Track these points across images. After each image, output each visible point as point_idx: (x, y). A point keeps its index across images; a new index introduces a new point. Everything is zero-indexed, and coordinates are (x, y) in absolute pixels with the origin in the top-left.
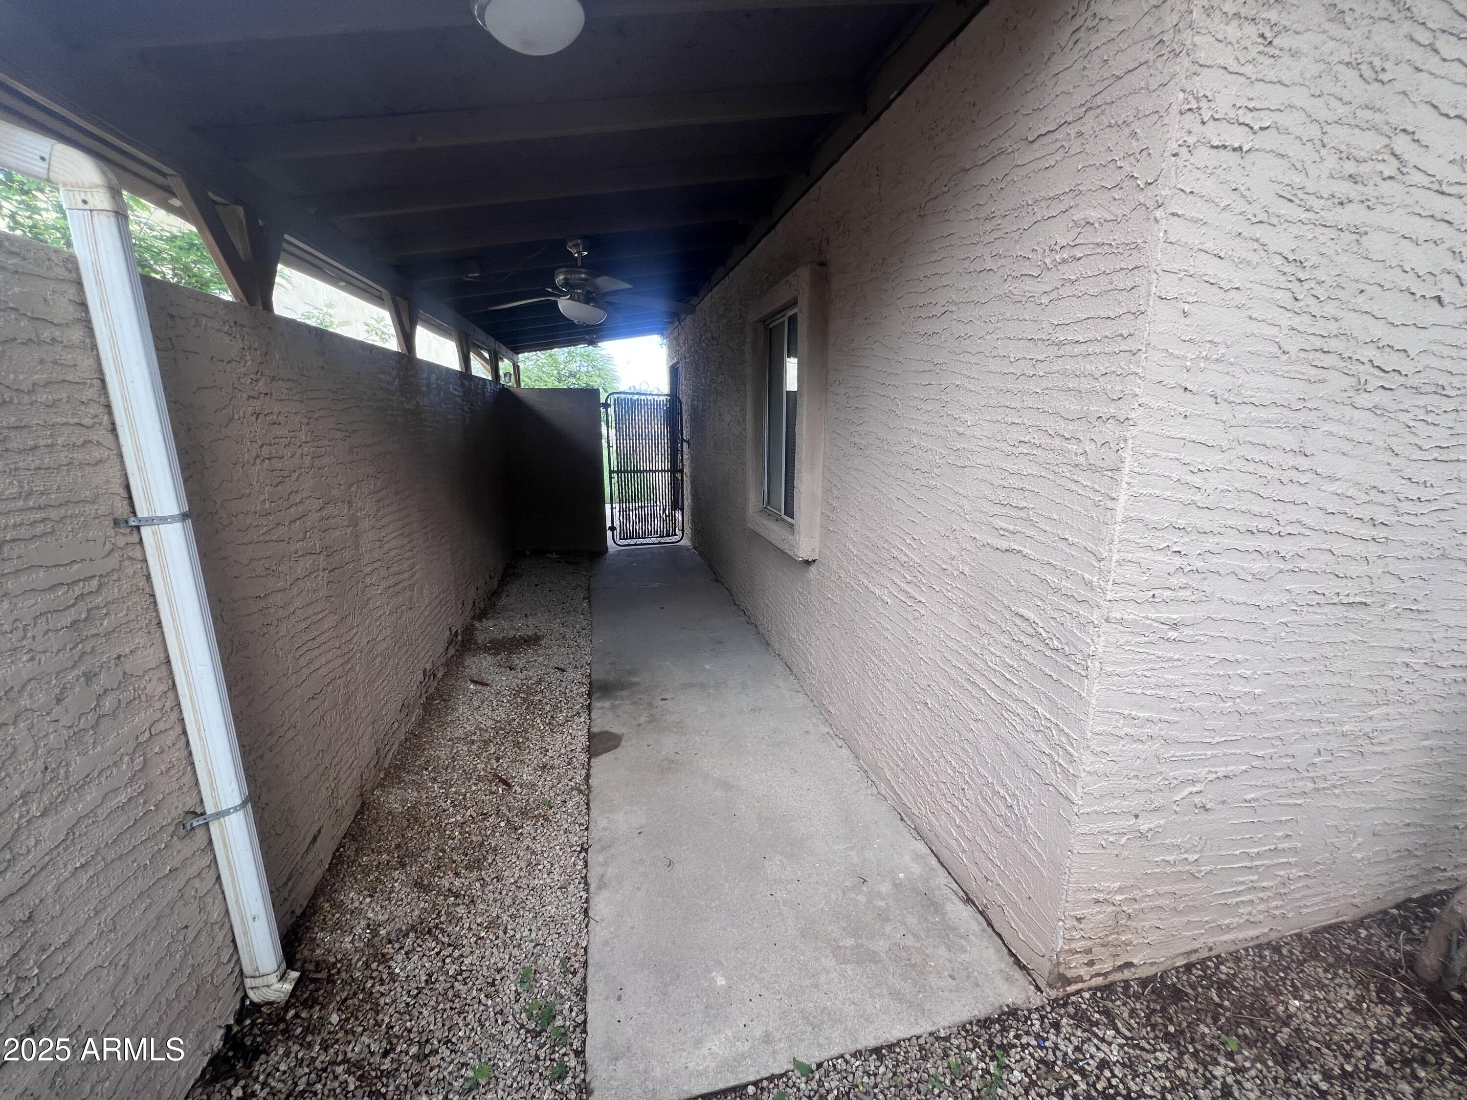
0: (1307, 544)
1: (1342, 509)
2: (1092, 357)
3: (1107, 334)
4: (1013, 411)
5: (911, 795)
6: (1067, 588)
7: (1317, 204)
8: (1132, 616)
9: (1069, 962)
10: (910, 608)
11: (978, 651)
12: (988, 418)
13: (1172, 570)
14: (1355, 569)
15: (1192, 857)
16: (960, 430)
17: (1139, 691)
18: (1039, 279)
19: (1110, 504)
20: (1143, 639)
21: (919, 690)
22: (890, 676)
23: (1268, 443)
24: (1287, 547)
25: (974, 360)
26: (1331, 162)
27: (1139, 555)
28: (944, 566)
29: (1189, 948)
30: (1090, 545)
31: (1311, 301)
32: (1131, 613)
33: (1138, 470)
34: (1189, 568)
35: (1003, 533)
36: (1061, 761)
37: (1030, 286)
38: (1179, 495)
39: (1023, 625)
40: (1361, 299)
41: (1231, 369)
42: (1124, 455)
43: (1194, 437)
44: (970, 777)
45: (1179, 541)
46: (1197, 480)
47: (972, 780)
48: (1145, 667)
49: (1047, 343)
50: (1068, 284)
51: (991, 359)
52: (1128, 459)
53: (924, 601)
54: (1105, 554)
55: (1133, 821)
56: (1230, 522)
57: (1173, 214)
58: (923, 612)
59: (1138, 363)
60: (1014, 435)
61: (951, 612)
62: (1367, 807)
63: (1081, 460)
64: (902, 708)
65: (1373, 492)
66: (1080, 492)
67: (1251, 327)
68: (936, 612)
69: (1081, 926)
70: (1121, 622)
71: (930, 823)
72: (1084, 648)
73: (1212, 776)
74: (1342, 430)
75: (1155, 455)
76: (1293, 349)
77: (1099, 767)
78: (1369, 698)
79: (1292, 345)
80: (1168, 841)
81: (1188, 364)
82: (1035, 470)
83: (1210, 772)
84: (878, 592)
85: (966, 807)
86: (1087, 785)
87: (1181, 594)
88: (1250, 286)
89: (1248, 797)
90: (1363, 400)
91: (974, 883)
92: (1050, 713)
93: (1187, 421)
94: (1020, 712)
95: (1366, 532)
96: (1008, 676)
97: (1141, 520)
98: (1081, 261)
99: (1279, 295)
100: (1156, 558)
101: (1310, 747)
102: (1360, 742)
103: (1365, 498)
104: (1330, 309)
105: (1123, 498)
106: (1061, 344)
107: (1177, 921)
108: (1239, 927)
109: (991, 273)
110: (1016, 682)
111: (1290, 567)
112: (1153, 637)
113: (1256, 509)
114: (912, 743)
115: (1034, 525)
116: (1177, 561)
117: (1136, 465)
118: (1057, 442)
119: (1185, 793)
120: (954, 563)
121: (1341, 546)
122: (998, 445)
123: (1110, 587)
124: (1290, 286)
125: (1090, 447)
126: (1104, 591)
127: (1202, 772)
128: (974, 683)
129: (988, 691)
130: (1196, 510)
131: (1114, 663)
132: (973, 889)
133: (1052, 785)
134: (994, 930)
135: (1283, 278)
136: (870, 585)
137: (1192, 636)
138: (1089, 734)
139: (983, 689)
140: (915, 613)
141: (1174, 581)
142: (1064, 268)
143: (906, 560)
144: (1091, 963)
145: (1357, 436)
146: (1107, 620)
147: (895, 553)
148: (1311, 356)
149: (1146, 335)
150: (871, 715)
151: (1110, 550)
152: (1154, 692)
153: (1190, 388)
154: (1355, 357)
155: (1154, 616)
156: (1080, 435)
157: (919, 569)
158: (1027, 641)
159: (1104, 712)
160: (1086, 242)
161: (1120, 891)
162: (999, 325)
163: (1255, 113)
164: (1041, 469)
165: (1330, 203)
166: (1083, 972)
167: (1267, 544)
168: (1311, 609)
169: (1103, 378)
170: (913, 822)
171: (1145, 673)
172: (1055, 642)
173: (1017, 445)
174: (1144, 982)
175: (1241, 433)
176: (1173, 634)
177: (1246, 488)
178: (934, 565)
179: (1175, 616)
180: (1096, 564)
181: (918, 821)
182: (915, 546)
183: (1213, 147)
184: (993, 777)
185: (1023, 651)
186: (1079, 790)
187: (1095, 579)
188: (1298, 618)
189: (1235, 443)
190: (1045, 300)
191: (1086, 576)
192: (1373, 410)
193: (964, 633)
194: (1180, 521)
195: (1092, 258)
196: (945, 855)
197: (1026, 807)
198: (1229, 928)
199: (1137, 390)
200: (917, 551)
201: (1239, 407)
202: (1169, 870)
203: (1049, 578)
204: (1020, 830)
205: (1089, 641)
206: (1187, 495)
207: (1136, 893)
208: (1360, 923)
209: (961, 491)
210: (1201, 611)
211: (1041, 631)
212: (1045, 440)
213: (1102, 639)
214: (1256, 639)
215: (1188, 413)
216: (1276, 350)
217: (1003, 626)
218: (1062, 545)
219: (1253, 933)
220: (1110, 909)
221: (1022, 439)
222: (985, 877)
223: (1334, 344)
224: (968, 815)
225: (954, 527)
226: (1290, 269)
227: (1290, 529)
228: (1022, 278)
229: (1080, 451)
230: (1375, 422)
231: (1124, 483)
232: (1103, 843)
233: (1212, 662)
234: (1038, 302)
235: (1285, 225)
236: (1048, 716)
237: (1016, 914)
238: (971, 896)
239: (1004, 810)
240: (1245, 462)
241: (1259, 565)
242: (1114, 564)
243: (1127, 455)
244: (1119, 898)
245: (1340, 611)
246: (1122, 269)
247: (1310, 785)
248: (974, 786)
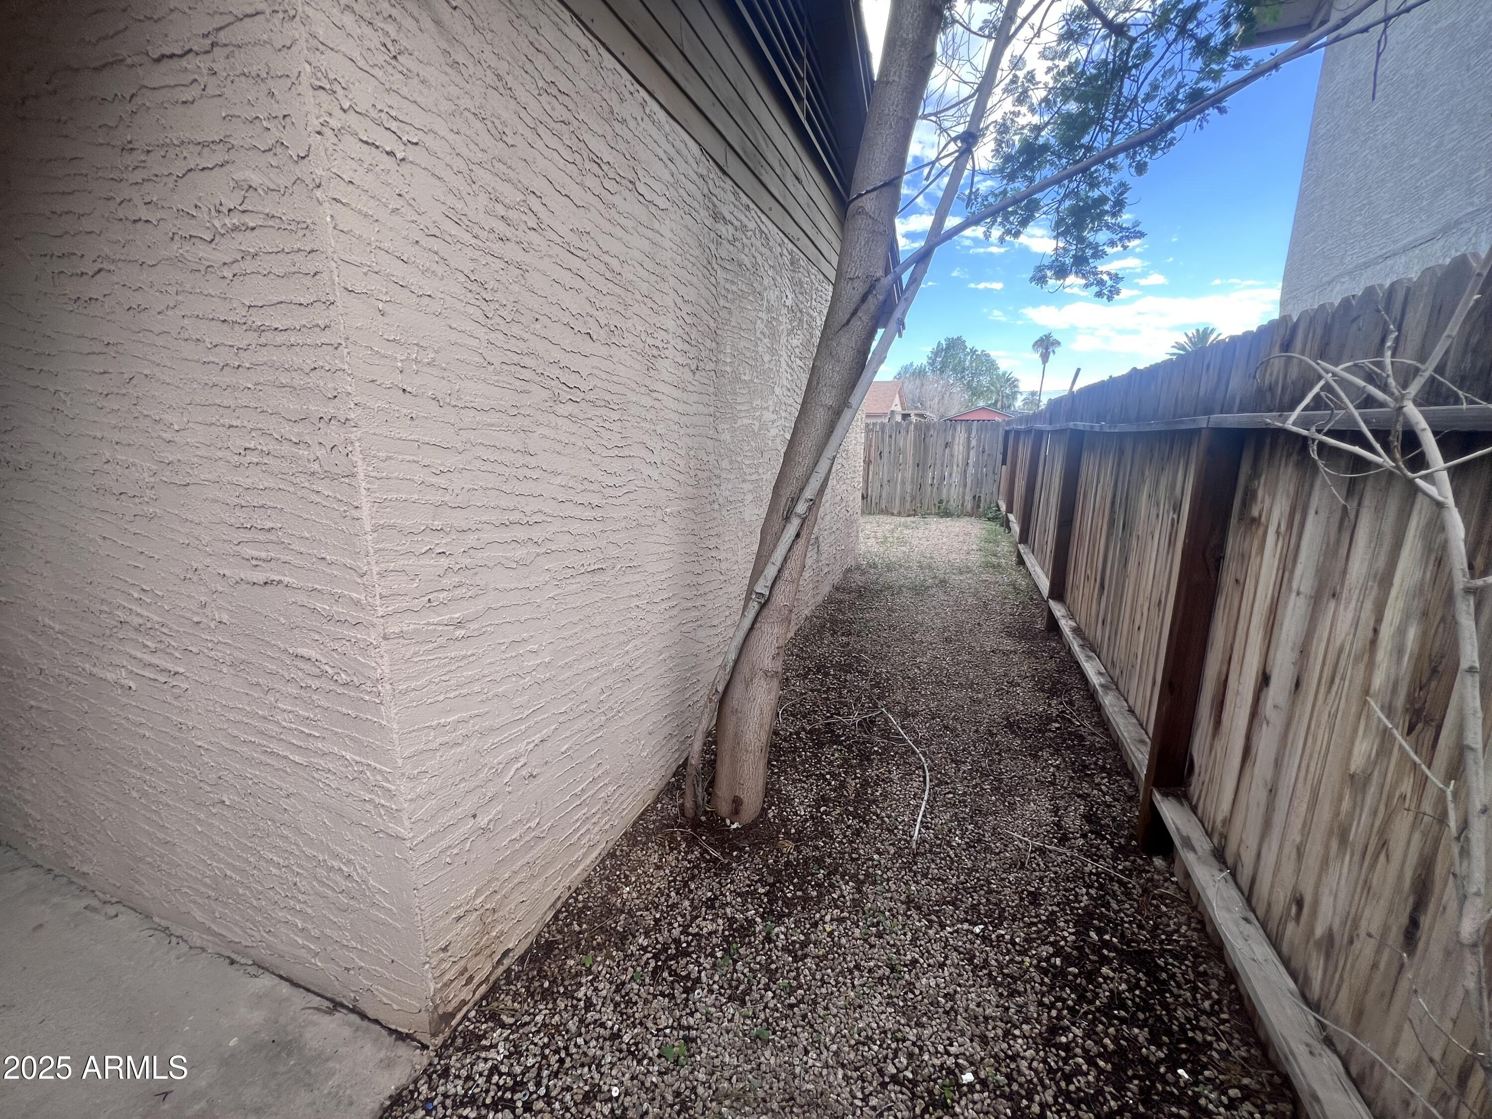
0: (551, 529)
1: (569, 498)
2: (297, 349)
3: (304, 322)
4: (228, 411)
5: (236, 924)
6: (338, 613)
7: (483, 235)
8: (412, 627)
9: (447, 997)
10: (165, 686)
11: (266, 713)
12: (200, 419)
13: (441, 572)
14: (588, 544)
15: (533, 824)
16: (167, 436)
17: (441, 698)
18: (213, 245)
19: (356, 514)
20: (431, 646)
21: (209, 789)
22: (163, 786)
23: (497, 444)
24: (536, 533)
25: (159, 341)
26: (483, 198)
27: (402, 562)
28: (196, 619)
29: (553, 900)
30: (349, 561)
31: (498, 320)
32: (408, 624)
33: (374, 474)
34: (458, 566)
35: (256, 563)
36: (383, 802)
37: (203, 251)
38: (428, 498)
39: (306, 666)
40: (538, 326)
41: (446, 374)
42: (355, 459)
43: (427, 439)
44: (299, 865)
45: (442, 542)
46: (441, 481)
47: (302, 867)
48: (441, 672)
49: (244, 327)
50: (248, 258)
51: (183, 343)
52: (360, 463)
53: (181, 670)
54: (365, 568)
55: (471, 822)
56: (484, 519)
57: (335, 199)
58: (185, 686)
59: (342, 358)
60: (238, 442)
61: (220, 675)
62: (640, 716)
63: (315, 467)
64: (192, 822)
65: (585, 482)
66: (325, 503)
67: (453, 336)
68: (201, 680)
69: (449, 954)
70: (401, 635)
71: (269, 947)
72: (371, 674)
73: (531, 746)
74: (551, 433)
75: (390, 458)
76: (496, 361)
77: (420, 789)
78: (622, 638)
79: (496, 357)
80: (510, 822)
81: (399, 364)
82: (270, 482)
83: (528, 743)
84: (110, 676)
85: (305, 902)
86: (413, 812)
87: (458, 592)
88: (442, 296)
89: (563, 750)
90: (560, 409)
91: (336, 983)
92: (359, 755)
93: (415, 423)
94: (330, 766)
95: (589, 514)
96: (307, 731)
97: (393, 527)
98: (256, 232)
99: (471, 310)
100: (421, 562)
101: (595, 689)
102: (625, 672)
103: (580, 487)
104: (516, 330)
105: (366, 507)
106: (260, 330)
107: (536, 885)
108: (585, 855)
109: (149, 226)
110: (317, 734)
111: (544, 550)
112: (442, 641)
113: (504, 503)
114: (219, 860)
115: (287, 547)
116: (444, 561)
117: (370, 469)
118: (286, 448)
119: (513, 770)
120: (207, 611)
121: (576, 527)
122: (220, 454)
123: (378, 602)
124: (478, 303)
125: (321, 452)
126: (373, 607)
127: (522, 746)
128: (272, 753)
129: (291, 757)
130: (449, 511)
131: (407, 679)
132: (335, 990)
133: (381, 831)
134: (369, 1019)
135: (469, 295)
136: (95, 670)
137: (479, 629)
138: (400, 762)
139: (286, 757)
140: (174, 690)
141: (446, 582)
142: (239, 236)
143: (141, 621)
144: (471, 979)
145: (564, 438)
146: (385, 638)
147: (121, 615)
148: (513, 368)
149: (342, 328)
150: (152, 849)
151: (369, 563)
152: (457, 693)
153: (409, 389)
154: (546, 374)
155: (436, 621)
156: (307, 438)
157: (163, 630)
158: (315, 683)
159: (410, 732)
160: (255, 209)
161: (478, 892)
162: (180, 298)
163: (402, 125)
164: (279, 481)
165: (492, 236)
166: (465, 994)
167: (521, 533)
168: (568, 581)
169: (314, 372)
170: (248, 956)
171: (443, 678)
172: (343, 676)
173: (243, 453)
174: (521, 960)
175: (472, 435)
176: (460, 633)
177: (490, 486)
178: (182, 620)
179: (456, 616)
180: (359, 580)
181: (252, 952)
182: (149, 601)
183: (361, 140)
184: (323, 853)
185: (315, 697)
186: (407, 823)
187: (363, 598)
188: (561, 591)
189: (468, 445)
190: (228, 273)
191: (354, 595)
192: (569, 417)
193: (244, 697)
194: (436, 523)
195: (266, 230)
196: (297, 973)
197: (364, 868)
198: (578, 862)
199: (349, 389)
200: (154, 607)
201: (462, 411)
202: (517, 846)
203: (319, 605)
204: (365, 895)
205: (374, 665)
206: (437, 498)
207: (495, 885)
208: (658, 800)
209: (190, 517)
210: (480, 605)
211: (327, 668)
212: (272, 446)
213: (386, 658)
214: (534, 616)
215: (414, 416)
216: (482, 360)
217: (286, 674)
218: (322, 566)
219: (595, 854)
220: (476, 914)
221: (248, 445)
222: (346, 968)
223: (527, 361)
224: (310, 911)
225: (195, 566)
226: (475, 287)
227: (536, 518)
228: (193, 240)
229: (312, 457)
230: (574, 428)
231: (362, 490)
232: (448, 860)
233: (503, 648)
234: (220, 275)
235: (459, 246)
236: (358, 759)
237: (385, 987)
238: (338, 999)
239: (344, 883)
240: (483, 463)
241: (520, 553)
242: (376, 577)
243: (357, 457)
244: (478, 901)
245: (588, 578)
246: (299, 250)
247: (603, 718)
248: (305, 874)
